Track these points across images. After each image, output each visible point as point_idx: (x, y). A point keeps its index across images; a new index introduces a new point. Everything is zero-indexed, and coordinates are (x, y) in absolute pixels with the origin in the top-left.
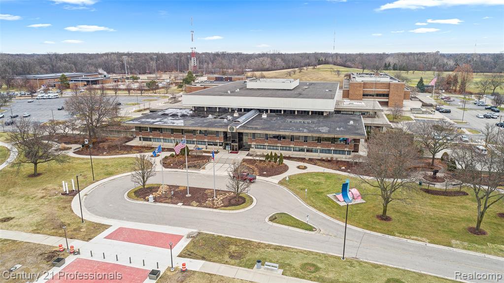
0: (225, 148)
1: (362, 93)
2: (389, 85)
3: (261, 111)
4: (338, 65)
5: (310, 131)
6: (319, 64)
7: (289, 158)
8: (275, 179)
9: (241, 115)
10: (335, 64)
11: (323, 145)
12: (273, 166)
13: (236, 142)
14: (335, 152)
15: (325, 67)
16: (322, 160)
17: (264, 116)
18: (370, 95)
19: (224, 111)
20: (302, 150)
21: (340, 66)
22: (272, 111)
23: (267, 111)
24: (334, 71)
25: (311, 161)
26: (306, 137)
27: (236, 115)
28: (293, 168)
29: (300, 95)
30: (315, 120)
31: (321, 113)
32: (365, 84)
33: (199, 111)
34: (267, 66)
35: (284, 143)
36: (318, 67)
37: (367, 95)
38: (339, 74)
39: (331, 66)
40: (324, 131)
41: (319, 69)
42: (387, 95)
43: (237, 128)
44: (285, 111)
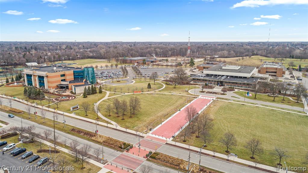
0: (217, 85)
1: (265, 71)
2: (276, 69)
3: (227, 76)
4: (262, 56)
5: (241, 82)
6: (253, 55)
7: (235, 88)
8: (232, 92)
9: (221, 77)
10: (261, 55)
11: (245, 85)
12: (231, 89)
13: (221, 83)
14: (248, 87)
15: (256, 57)
16: (244, 89)
17: (229, 77)
18: (269, 72)
19: (216, 75)
20: (239, 87)
21: (264, 56)
22: (231, 76)
23: (229, 76)
24: (260, 59)
25: (241, 89)
26: (240, 83)
27: (220, 77)
28: (236, 90)
29: (240, 72)
30: (244, 79)
31: (246, 78)
32: (267, 68)
33: (208, 75)
34: (226, 56)
35: (235, 84)
36: (252, 57)
37: (268, 72)
38: (261, 61)
39: (259, 57)
40: (246, 82)
41: (252, 58)
42: (276, 72)
43: (221, 80)
44: (235, 76)
